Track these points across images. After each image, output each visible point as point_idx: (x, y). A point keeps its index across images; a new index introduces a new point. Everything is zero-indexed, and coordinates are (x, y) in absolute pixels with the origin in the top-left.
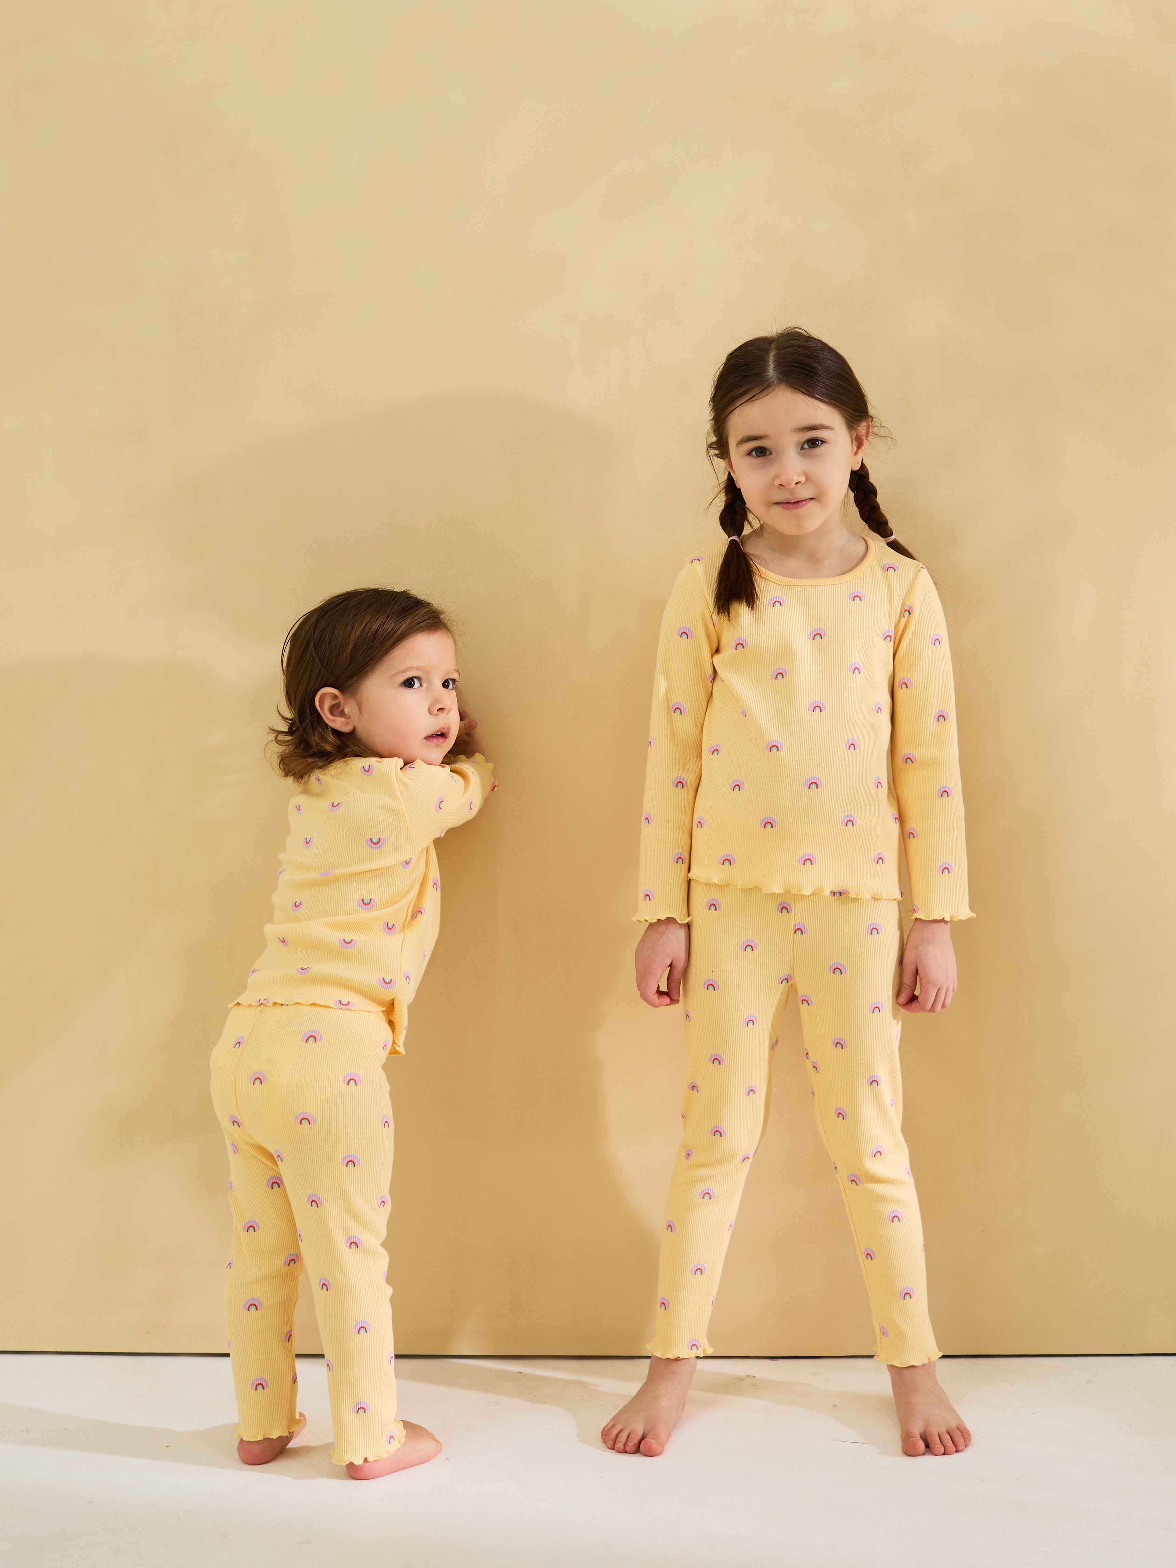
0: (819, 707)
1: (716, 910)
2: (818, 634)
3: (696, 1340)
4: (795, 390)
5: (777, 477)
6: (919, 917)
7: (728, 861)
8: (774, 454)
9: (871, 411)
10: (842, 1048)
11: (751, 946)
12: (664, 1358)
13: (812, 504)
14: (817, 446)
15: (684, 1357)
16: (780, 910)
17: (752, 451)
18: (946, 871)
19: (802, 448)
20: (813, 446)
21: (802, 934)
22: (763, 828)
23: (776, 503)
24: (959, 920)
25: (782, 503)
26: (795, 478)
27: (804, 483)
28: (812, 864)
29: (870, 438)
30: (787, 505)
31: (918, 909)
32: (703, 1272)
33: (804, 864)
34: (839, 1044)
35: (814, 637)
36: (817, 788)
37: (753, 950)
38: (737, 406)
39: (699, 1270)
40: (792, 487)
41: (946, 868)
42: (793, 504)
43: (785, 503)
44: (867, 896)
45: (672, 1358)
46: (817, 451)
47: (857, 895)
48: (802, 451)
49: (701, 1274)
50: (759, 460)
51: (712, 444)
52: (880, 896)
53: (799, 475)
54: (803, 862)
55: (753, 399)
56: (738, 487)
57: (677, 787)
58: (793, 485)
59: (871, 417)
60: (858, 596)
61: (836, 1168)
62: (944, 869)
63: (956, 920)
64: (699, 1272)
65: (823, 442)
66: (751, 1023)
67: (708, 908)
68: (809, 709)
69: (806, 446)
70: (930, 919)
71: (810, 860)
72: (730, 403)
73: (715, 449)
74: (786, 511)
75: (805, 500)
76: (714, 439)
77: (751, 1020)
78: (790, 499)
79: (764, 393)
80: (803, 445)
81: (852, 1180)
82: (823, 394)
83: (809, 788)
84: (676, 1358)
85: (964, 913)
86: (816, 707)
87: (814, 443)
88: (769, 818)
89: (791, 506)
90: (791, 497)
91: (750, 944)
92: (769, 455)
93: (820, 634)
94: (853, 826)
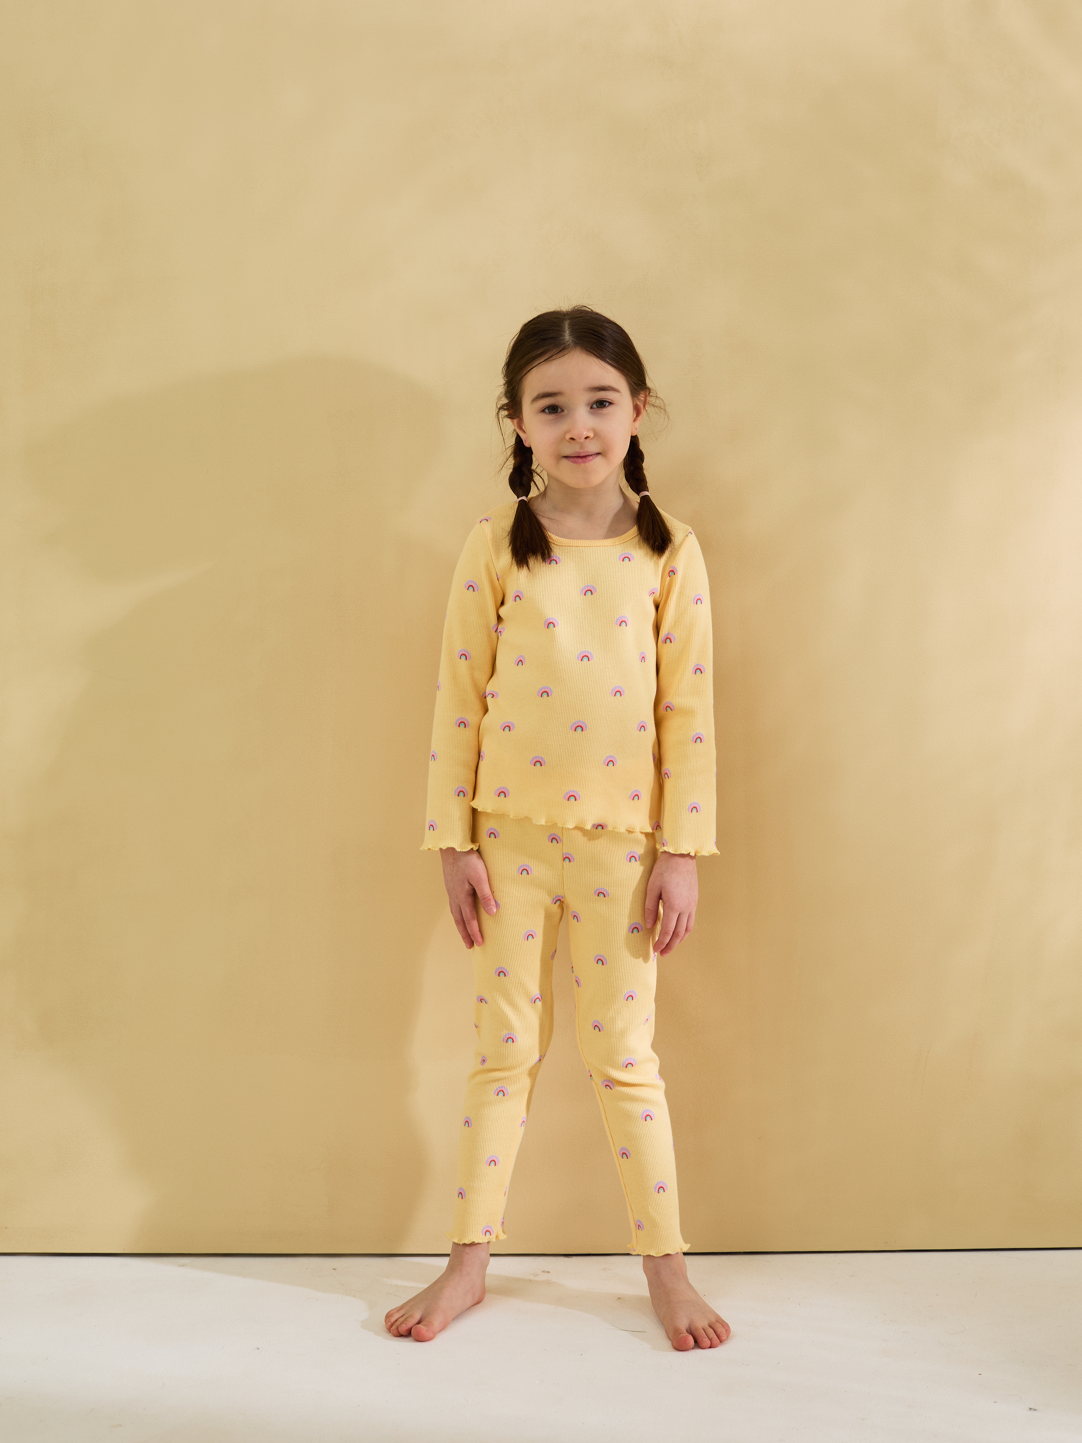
0: (587, 656)
1: (495, 837)
2: (589, 590)
3: (489, 1227)
4: (589, 353)
5: (568, 431)
6: (667, 851)
7: (502, 793)
8: (566, 411)
9: (649, 383)
10: (603, 965)
11: (527, 870)
12: (461, 1243)
13: (599, 459)
14: (605, 406)
15: (479, 1242)
16: (550, 840)
17: (545, 409)
18: (695, 810)
19: (591, 408)
20: (601, 407)
21: (570, 862)
22: (533, 766)
23: (566, 457)
24: (702, 856)
25: (572, 457)
26: (585, 433)
27: (592, 439)
28: (576, 800)
29: (647, 407)
30: (575, 458)
31: (667, 843)
32: (497, 1163)
33: (568, 800)
34: (600, 960)
35: (585, 593)
36: (582, 731)
37: (528, 874)
38: (534, 365)
39: (493, 1162)
40: (582, 441)
41: (695, 807)
42: (580, 458)
43: (574, 457)
44: (622, 830)
45: (468, 1243)
46: (605, 411)
47: (614, 828)
48: (592, 410)
49: (495, 1165)
50: (552, 416)
51: (504, 405)
52: (634, 829)
53: (588, 430)
54: (567, 798)
55: (550, 359)
56: (526, 445)
57: (459, 726)
58: (583, 440)
59: (649, 389)
60: (627, 557)
61: (591, 1076)
62: (693, 808)
63: (699, 855)
64: (493, 1163)
65: (611, 403)
66: (530, 937)
67: (488, 836)
68: (578, 658)
69: (595, 406)
70: (678, 853)
71: (574, 796)
72: (528, 364)
73: (505, 410)
74: (575, 465)
75: (591, 455)
76: (505, 401)
77: (530, 935)
78: (580, 453)
79: (561, 354)
80: (593, 405)
81: (606, 1086)
82: (612, 359)
83: (575, 731)
84: (472, 1243)
85: (709, 848)
86: (584, 656)
87: (601, 404)
88: (538, 757)
89: (580, 460)
90: (581, 451)
91: (526, 868)
92: (560, 412)
93: (590, 591)
94: (613, 765)
